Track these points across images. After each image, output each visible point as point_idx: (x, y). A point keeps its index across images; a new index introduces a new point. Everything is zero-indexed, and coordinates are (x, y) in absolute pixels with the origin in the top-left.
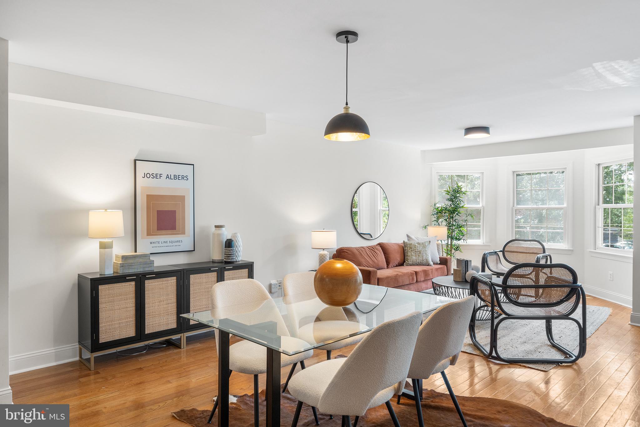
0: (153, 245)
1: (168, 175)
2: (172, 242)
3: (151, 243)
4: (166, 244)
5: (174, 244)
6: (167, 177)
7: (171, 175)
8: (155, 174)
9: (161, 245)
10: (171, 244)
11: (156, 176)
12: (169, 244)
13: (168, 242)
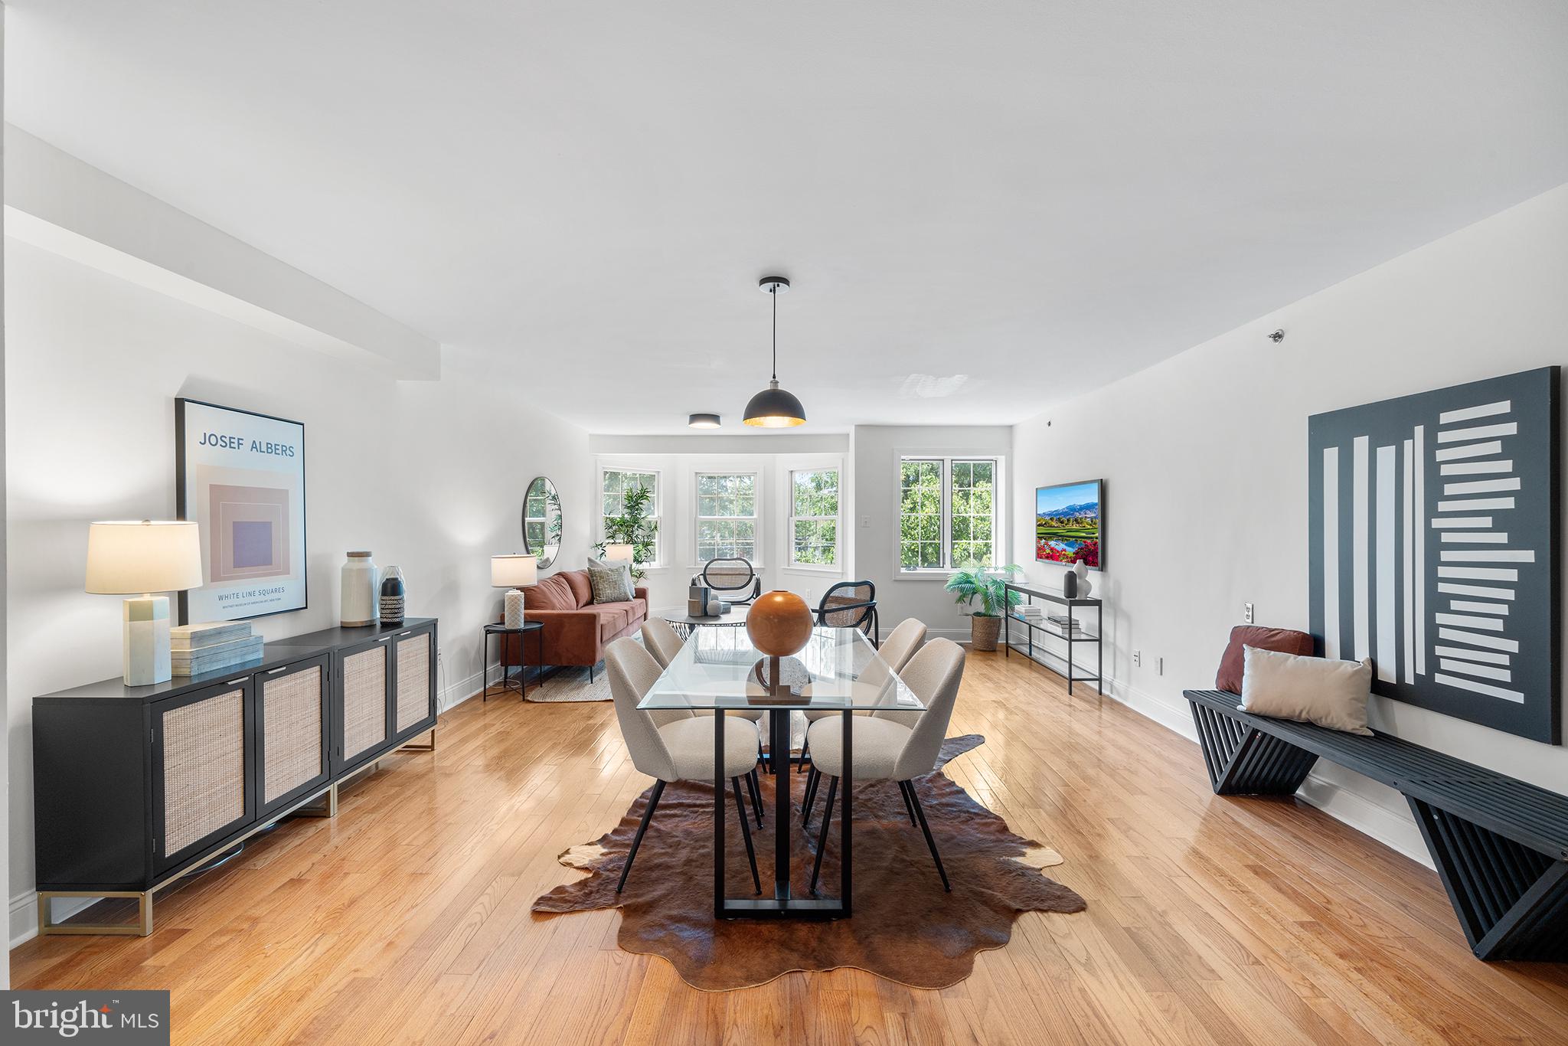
0: (225, 602)
1: (254, 441)
2: (263, 593)
3: (221, 598)
4: (253, 599)
5: (268, 597)
6: (254, 446)
7: (260, 442)
8: (228, 438)
9: (241, 600)
10: (262, 598)
11: (231, 442)
12: (258, 598)
13: (257, 593)
